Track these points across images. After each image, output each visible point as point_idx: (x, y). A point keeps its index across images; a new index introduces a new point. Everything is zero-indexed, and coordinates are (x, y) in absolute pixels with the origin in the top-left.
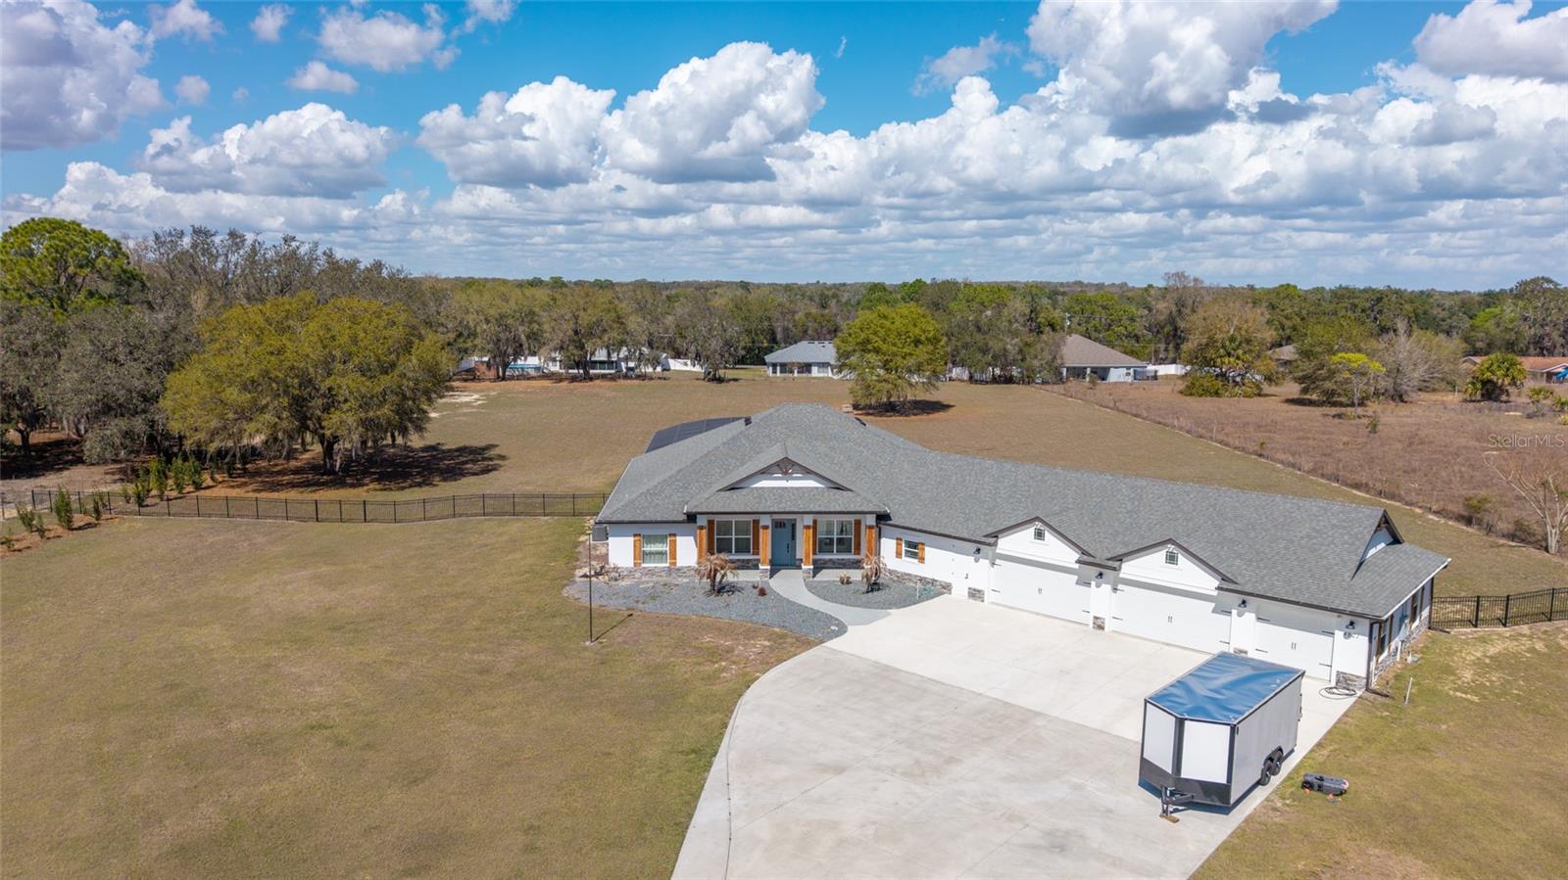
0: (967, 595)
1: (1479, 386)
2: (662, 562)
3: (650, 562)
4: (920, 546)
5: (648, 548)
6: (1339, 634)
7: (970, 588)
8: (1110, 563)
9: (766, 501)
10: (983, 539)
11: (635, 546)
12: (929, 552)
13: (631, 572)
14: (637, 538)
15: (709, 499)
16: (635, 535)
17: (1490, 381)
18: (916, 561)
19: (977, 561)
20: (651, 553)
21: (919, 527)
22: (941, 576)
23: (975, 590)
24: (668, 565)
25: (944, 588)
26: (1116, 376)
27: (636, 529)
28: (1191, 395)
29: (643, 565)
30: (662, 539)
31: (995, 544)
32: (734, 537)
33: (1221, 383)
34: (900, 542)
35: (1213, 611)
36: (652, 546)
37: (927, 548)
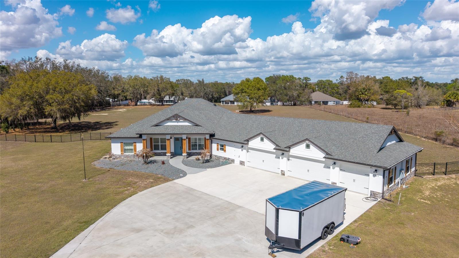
0: (239, 163)
1: (446, 102)
2: (132, 153)
3: (127, 153)
4: (224, 146)
5: (126, 148)
6: (371, 175)
7: (240, 161)
8: (286, 149)
9: (169, 130)
11: (121, 147)
12: (227, 148)
13: (120, 156)
14: (122, 144)
15: (147, 129)
16: (121, 143)
17: (449, 101)
18: (223, 151)
19: (242, 150)
20: (128, 149)
21: (223, 139)
22: (231, 157)
23: (242, 161)
24: (133, 154)
26: (330, 103)
27: (121, 140)
28: (351, 107)
29: (125, 154)
30: (131, 144)
31: (248, 144)
32: (160, 144)
33: (360, 103)
34: (218, 145)
35: (324, 167)
36: (128, 147)
37: (226, 147)
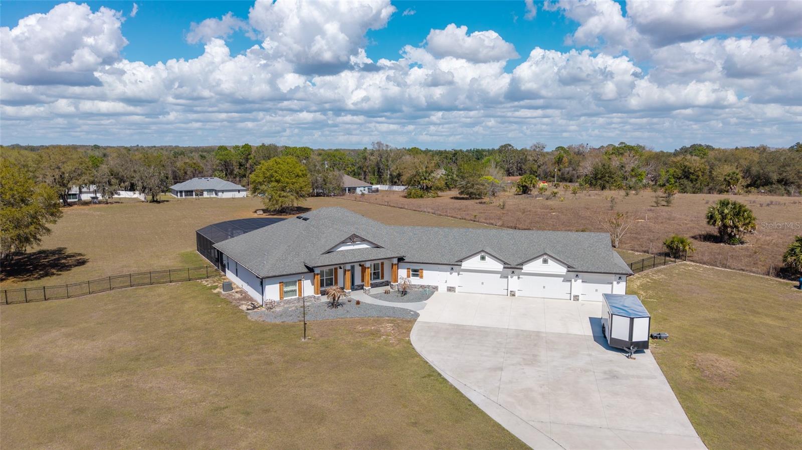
0: (446, 290)
1: (521, 188)
2: (293, 296)
3: (287, 297)
4: (420, 271)
5: (286, 289)
6: (615, 283)
7: (448, 287)
8: (518, 267)
10: (456, 263)
11: (280, 289)
12: (425, 273)
13: (278, 303)
15: (319, 258)
16: (280, 283)
17: (525, 186)
18: (418, 278)
19: (451, 274)
20: (288, 292)
22: (433, 284)
23: (450, 287)
24: (297, 296)
25: (434, 289)
26: (358, 191)
27: (281, 279)
28: (410, 198)
29: (285, 299)
30: (294, 283)
31: (461, 265)
33: (422, 192)
34: (409, 270)
35: (563, 281)
36: (288, 287)
37: (424, 271)
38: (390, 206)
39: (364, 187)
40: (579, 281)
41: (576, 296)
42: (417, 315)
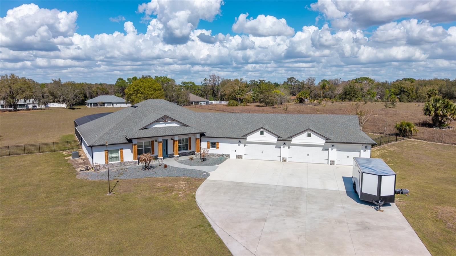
0: (236, 157)
2: (116, 161)
3: (112, 161)
4: (217, 143)
5: (111, 156)
6: (362, 151)
7: (237, 155)
8: (289, 139)
9: (160, 132)
10: (242, 137)
11: (105, 155)
12: (221, 145)
13: (104, 166)
14: (106, 152)
15: (137, 133)
16: (105, 151)
17: (301, 98)
18: (215, 149)
19: (239, 145)
20: (112, 158)
22: (226, 153)
23: (239, 155)
24: (120, 161)
25: (227, 156)
27: (106, 148)
29: (109, 163)
30: (117, 151)
31: (246, 139)
32: (144, 148)
33: (237, 103)
34: (209, 143)
35: (323, 150)
36: (112, 154)
37: (219, 144)
38: (215, 110)
39: (204, 102)
40: (335, 150)
41: (332, 161)
42: (208, 175)
